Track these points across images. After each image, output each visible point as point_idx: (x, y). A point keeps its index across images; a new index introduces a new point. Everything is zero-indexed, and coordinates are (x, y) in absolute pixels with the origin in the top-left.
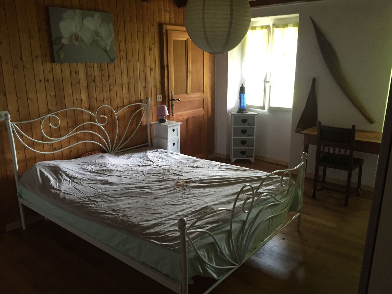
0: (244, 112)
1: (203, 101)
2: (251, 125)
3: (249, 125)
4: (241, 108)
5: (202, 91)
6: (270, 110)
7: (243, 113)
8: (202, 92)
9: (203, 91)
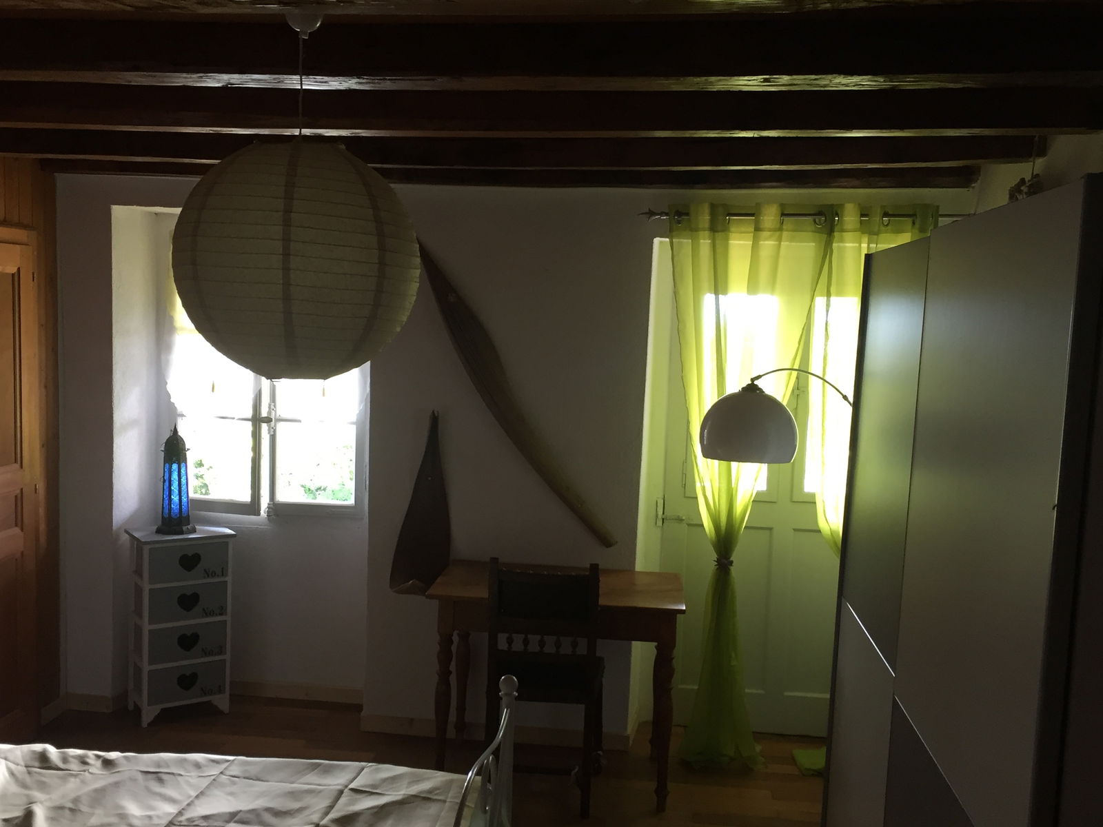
0: (184, 528)
1: (19, 499)
2: (214, 575)
3: (208, 574)
4: (173, 515)
5: (16, 462)
6: (277, 515)
7: (182, 533)
8: (17, 466)
9: (18, 459)
